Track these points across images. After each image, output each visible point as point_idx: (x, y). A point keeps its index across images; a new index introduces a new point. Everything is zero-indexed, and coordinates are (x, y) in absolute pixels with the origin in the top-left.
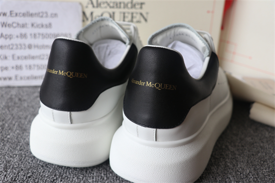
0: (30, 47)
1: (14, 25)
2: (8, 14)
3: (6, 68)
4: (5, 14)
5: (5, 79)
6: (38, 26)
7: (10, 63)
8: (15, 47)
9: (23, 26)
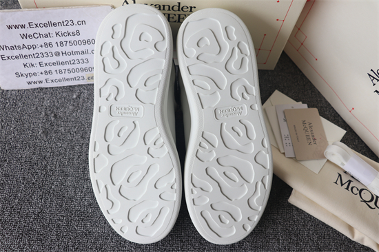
0: (57, 54)
1: (36, 36)
2: (27, 25)
3: (35, 74)
4: (23, 27)
5: (35, 83)
6: (63, 35)
7: (37, 69)
8: (40, 55)
9: (46, 36)
